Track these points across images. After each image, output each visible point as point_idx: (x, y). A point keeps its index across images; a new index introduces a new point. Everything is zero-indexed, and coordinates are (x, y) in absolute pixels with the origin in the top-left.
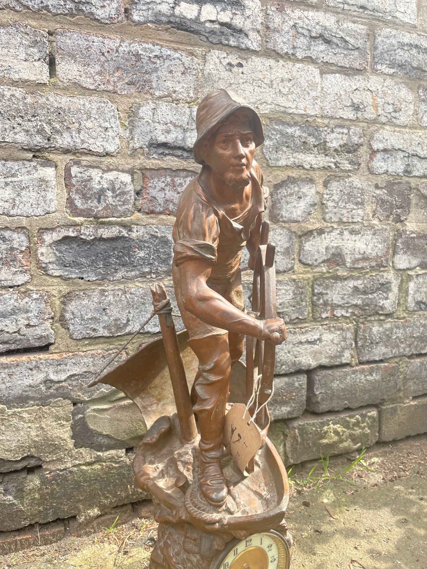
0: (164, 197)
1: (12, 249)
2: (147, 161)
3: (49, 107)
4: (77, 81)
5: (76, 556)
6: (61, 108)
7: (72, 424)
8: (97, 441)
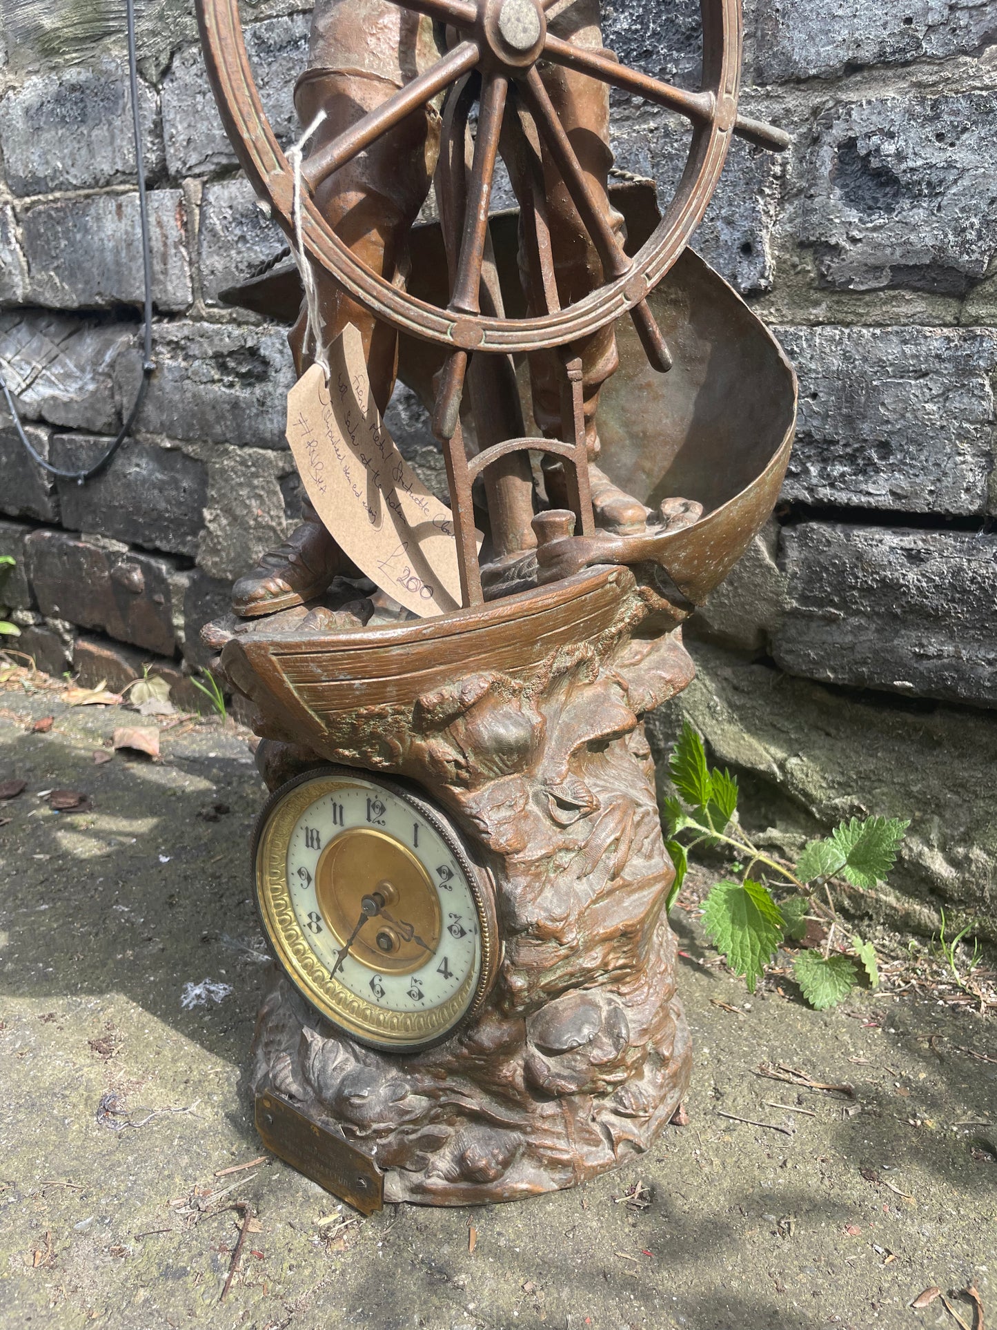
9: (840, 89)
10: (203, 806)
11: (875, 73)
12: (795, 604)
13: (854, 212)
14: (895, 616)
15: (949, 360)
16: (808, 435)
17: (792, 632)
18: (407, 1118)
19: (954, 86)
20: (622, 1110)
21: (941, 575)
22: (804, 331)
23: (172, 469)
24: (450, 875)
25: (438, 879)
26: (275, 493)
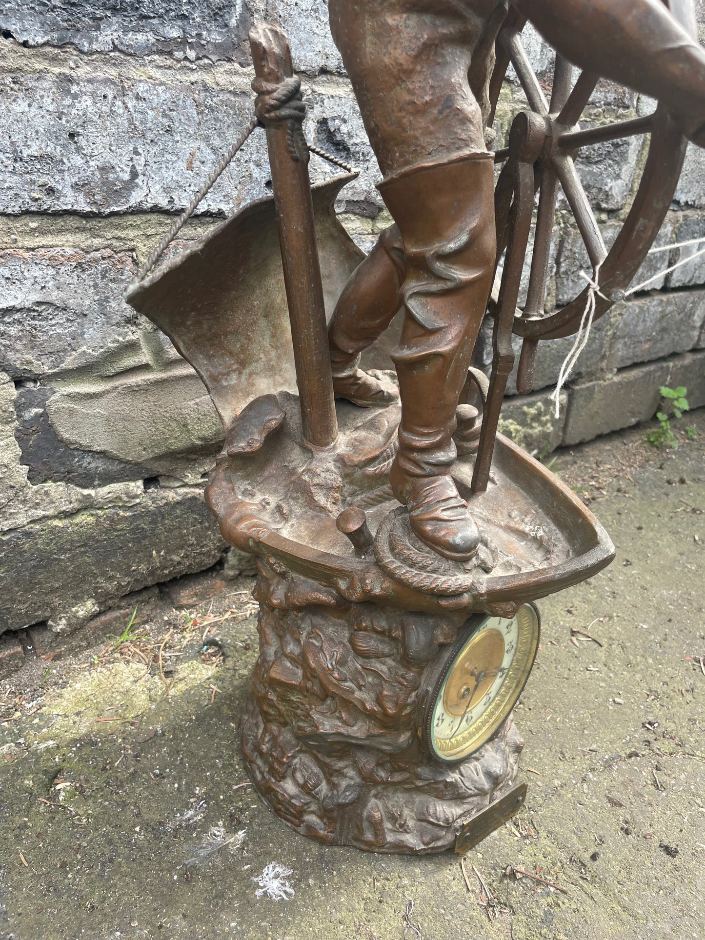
5: (60, 696)
7: (17, 430)
8: (80, 466)
9: (315, 82)
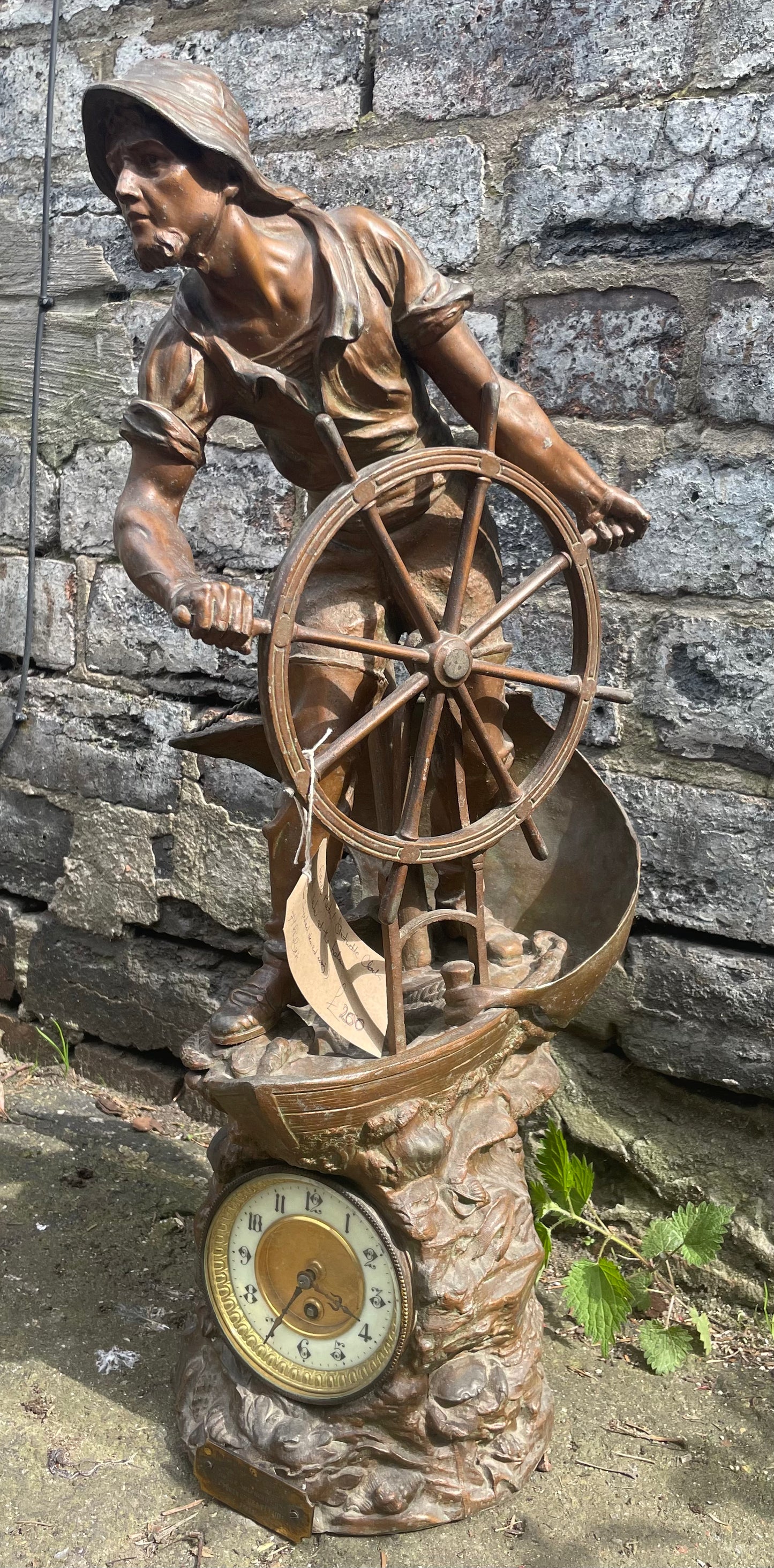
0: (571, 369)
1: (265, 492)
2: (536, 276)
3: (350, 180)
4: (408, 108)
6: (371, 177)
9: (674, 605)
10: (64, 1169)
11: (701, 599)
12: (641, 1005)
13: (685, 699)
14: (722, 1024)
15: (760, 823)
16: (650, 865)
17: (639, 1029)
18: (330, 1460)
19: (760, 621)
20: (500, 1454)
21: (758, 993)
22: (646, 782)
23: (33, 815)
24: (375, 1256)
25: (363, 1260)
26: (147, 852)
